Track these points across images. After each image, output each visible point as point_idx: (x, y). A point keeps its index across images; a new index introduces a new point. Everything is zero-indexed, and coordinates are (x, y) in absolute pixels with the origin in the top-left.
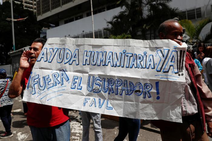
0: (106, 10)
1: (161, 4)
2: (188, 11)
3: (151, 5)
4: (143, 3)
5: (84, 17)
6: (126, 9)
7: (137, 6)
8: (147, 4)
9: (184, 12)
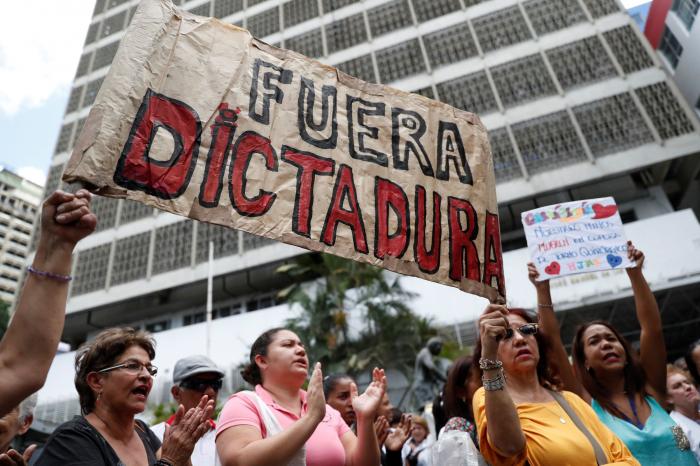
0: (243, 309)
1: (394, 304)
2: (461, 325)
3: (369, 305)
4: (349, 299)
5: (176, 327)
6: (303, 314)
7: (333, 306)
8: (359, 302)
9: (451, 327)
